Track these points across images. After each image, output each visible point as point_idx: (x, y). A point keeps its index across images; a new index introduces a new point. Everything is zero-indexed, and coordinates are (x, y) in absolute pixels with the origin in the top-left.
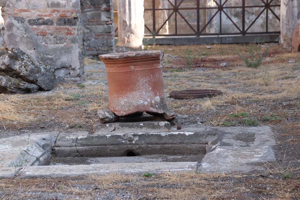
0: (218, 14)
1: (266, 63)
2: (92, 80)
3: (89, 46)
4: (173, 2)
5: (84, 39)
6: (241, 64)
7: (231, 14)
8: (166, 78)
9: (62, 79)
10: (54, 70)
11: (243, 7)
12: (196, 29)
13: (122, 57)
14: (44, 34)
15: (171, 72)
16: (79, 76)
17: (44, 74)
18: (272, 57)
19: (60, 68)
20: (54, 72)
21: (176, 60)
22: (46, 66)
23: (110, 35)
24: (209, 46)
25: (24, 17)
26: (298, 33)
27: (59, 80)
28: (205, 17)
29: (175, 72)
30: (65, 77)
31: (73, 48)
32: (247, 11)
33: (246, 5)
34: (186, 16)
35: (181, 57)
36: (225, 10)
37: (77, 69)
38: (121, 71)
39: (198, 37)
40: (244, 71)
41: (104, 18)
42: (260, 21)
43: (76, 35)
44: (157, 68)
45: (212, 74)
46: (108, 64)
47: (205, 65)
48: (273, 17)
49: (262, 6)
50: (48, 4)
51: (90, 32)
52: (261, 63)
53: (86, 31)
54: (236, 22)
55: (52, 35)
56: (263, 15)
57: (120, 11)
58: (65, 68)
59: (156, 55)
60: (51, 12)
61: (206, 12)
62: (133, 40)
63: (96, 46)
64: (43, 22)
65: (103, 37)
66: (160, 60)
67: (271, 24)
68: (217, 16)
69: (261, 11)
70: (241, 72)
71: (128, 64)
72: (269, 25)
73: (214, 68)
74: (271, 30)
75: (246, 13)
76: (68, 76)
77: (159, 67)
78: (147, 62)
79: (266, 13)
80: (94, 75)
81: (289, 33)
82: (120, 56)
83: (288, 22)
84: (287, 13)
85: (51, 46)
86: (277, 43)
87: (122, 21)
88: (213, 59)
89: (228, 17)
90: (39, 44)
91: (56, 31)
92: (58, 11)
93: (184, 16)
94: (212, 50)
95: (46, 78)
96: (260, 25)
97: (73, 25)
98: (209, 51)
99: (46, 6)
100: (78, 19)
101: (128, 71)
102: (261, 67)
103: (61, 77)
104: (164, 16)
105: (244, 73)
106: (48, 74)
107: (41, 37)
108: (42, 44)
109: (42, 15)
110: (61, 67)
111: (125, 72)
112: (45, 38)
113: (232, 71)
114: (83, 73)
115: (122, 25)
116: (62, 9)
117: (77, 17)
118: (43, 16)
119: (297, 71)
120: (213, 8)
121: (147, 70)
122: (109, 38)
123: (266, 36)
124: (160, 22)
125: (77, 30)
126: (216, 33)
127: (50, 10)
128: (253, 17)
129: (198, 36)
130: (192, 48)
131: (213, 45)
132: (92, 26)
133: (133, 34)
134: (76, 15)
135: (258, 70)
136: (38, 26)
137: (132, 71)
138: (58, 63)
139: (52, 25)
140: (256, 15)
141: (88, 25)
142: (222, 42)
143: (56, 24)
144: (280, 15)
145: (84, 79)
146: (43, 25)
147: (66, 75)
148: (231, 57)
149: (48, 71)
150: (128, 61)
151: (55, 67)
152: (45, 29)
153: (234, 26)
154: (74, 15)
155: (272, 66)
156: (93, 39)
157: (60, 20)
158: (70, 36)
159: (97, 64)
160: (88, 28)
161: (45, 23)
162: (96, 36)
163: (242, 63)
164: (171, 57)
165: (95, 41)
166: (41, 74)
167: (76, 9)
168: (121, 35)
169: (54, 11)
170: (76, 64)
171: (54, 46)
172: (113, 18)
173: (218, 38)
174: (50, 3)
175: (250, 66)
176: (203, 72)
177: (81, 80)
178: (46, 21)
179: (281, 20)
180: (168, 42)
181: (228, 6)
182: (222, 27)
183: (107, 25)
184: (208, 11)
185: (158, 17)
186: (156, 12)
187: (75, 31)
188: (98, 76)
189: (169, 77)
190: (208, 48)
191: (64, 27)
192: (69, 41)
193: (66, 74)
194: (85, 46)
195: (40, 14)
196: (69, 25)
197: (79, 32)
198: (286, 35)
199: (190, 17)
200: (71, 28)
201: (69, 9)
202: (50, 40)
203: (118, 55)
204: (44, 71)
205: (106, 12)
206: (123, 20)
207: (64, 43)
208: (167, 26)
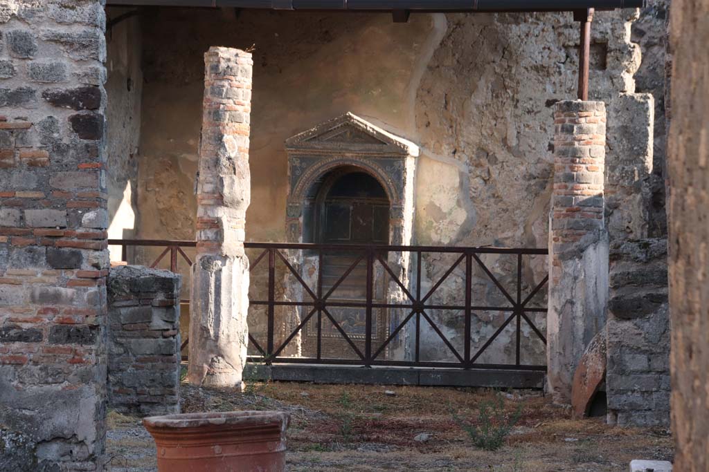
0: (413, 320)
1: (517, 440)
2: (123, 467)
3: (120, 383)
4: (314, 286)
5: (111, 368)
6: (461, 439)
7: (440, 319)
8: (293, 466)
9: (51, 465)
10: (35, 445)
11: (468, 308)
12: (363, 350)
13: (195, 425)
14: (18, 362)
15: (305, 450)
16: (92, 458)
17: (10, 455)
18: (529, 426)
19: (50, 439)
20: (34, 450)
21: (317, 421)
22: (17, 435)
23: (169, 361)
24: (390, 390)
26: (584, 376)
27: (44, 467)
28: (385, 323)
29: (313, 452)
30: (59, 461)
31: (82, 395)
32: (476, 316)
33: (473, 305)
34: (342, 321)
35: (329, 414)
36: (426, 311)
37: (90, 443)
38: (189, 457)
39: (366, 368)
40: (468, 457)
41: (158, 321)
42: (504, 339)
43: (93, 366)
44: (274, 451)
45: (397, 460)
46: (162, 439)
47: (381, 436)
48: (530, 333)
49: (507, 309)
50: (33, 296)
51: (125, 352)
52: (505, 441)
53: (115, 350)
54: (452, 339)
55: (36, 363)
56: (511, 328)
57: (196, 306)
58: (62, 440)
59: (272, 422)
60: (39, 313)
61: (385, 315)
62: (220, 370)
63: (137, 385)
64: (18, 335)
65: (154, 364)
66: (281, 433)
67: (526, 347)
68: (411, 323)
69: (506, 319)
70: (460, 460)
71: (206, 441)
72: (522, 350)
73: (401, 446)
74: (526, 361)
75: (473, 319)
76: (67, 458)
77: (279, 450)
78: (251, 438)
79: (515, 323)
80: (126, 456)
81: (565, 373)
82: (191, 422)
83: (564, 349)
84: (560, 329)
85: (33, 389)
86: (539, 392)
87: (199, 326)
88: (398, 421)
89: (434, 326)
90: (4, 384)
91: (47, 355)
92: (55, 311)
93: (337, 320)
94: (396, 398)
95: (15, 464)
96: (502, 348)
97: (86, 342)
98: (391, 401)
99: (28, 300)
100: (99, 330)
101: (207, 458)
102: (505, 449)
103: (50, 461)
104: (294, 316)
105: (468, 463)
106: (19, 455)
107: (12, 368)
108: (13, 383)
109: (16, 320)
110: (52, 437)
111: (199, 459)
112: (19, 370)
113: (442, 455)
114: (103, 451)
115: (198, 336)
116: (66, 307)
117: (98, 326)
118: (20, 322)
119: (583, 465)
120: (401, 306)
121: (250, 455)
122: (167, 368)
123: (515, 373)
124: (283, 330)
125: (93, 355)
126: (407, 360)
127: (35, 308)
128: (489, 331)
129: (368, 365)
130: (353, 391)
131: (400, 388)
132: (129, 340)
133: (223, 357)
134: (96, 320)
135: (498, 457)
136: (5, 343)
137: (215, 457)
138: (46, 428)
139: (38, 341)
140: (494, 327)
141: (121, 337)
142: (419, 381)
143: (47, 340)
144: (545, 330)
145: (104, 465)
146: (17, 340)
147: (62, 456)
148: (438, 418)
149: (20, 446)
150: (207, 433)
151: (39, 438)
152: (22, 350)
153: (446, 347)
154: (91, 320)
155: (529, 448)
156: (130, 369)
157: (57, 331)
158: (77, 367)
159: (136, 427)
160: (121, 345)
161: (23, 337)
162: (136, 361)
163: (463, 436)
164: (305, 412)
165: (134, 374)
166: (4, 455)
167: (96, 308)
168: (194, 359)
169: (45, 311)
170: (88, 432)
171: (40, 388)
172: (179, 323)
173: (412, 372)
174: (37, 293)
175: (480, 445)
176: (377, 454)
177: (96, 468)
178: (25, 332)
179: (548, 344)
180: (300, 377)
182: (421, 347)
183: (165, 337)
184: (389, 311)
185: (280, 318)
186: (276, 308)
187: (90, 357)
188: (135, 457)
189: (301, 465)
190: (388, 395)
191: (67, 346)
192: (75, 377)
193: (62, 452)
194: (111, 384)
195: (14, 316)
196: (79, 343)
197: (99, 358)
198: (559, 379)
199: (351, 323)
200: (82, 350)
201: (80, 308)
202: (32, 375)
203: (185, 420)
204: (12, 448)
205: (165, 310)
206: (201, 325)
207: (62, 382)
208: (299, 340)
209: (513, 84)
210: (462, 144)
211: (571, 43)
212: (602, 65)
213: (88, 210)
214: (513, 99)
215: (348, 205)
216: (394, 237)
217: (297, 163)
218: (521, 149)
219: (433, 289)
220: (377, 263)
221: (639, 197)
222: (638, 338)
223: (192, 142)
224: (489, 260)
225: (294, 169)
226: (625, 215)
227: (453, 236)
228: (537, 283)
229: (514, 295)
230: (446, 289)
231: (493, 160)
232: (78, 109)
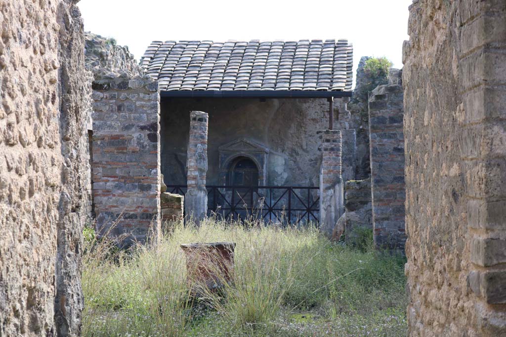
14: (129, 226)
25: (114, 212)
33: (291, 208)
49: (306, 207)
55: (135, 227)
56: (305, 218)
60: (136, 208)
69: (304, 214)
84: (326, 216)
91: (139, 223)
92: (142, 207)
99: (132, 203)
100: (158, 215)
107: (126, 229)
109: (128, 210)
112: (129, 229)
116: (145, 206)
127: (135, 206)
139: (136, 218)
143: (139, 218)
152: (130, 222)
154: (155, 211)
157: (143, 215)
158: (150, 228)
161: (130, 217)
169: (138, 207)
174: (135, 200)
178: (131, 215)
181: (276, 208)
191: (146, 220)
196: (150, 219)
201: (151, 206)
207: (144, 234)
209: (304, 125)
210: (286, 148)
211: (326, 110)
212: (337, 119)
213: (153, 169)
214: (304, 131)
215: (242, 171)
216: (260, 183)
217: (223, 156)
218: (308, 150)
219: (275, 204)
220: (254, 193)
221: (351, 168)
222: (356, 218)
223: (183, 149)
224: (297, 191)
225: (222, 158)
226: (347, 174)
227: (283, 183)
228: (315, 200)
229: (307, 205)
230: (280, 203)
231: (297, 154)
232: (150, 131)
